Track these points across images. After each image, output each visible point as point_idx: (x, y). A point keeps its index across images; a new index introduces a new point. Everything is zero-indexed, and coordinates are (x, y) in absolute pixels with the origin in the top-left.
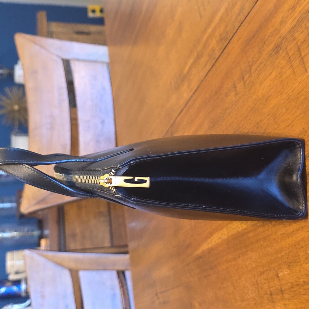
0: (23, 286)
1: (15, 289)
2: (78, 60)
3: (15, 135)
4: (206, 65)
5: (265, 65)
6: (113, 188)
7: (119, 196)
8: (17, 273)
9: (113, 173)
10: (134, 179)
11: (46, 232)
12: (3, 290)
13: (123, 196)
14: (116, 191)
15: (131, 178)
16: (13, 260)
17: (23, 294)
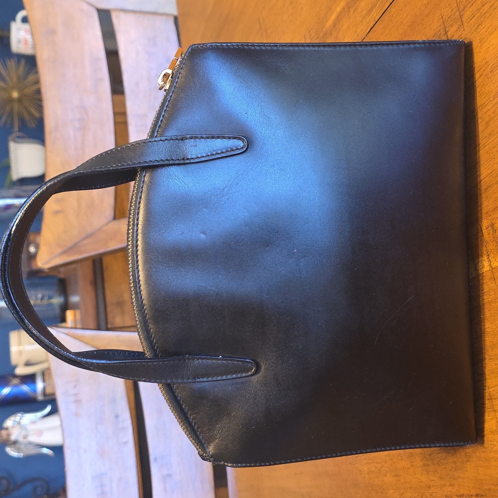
0: (40, 385)
1: (25, 388)
2: (124, 11)
3: (15, 141)
4: (370, 11)
5: (491, 6)
8: (28, 364)
11: (75, 299)
12: (6, 391)
16: (20, 344)
17: (40, 398)
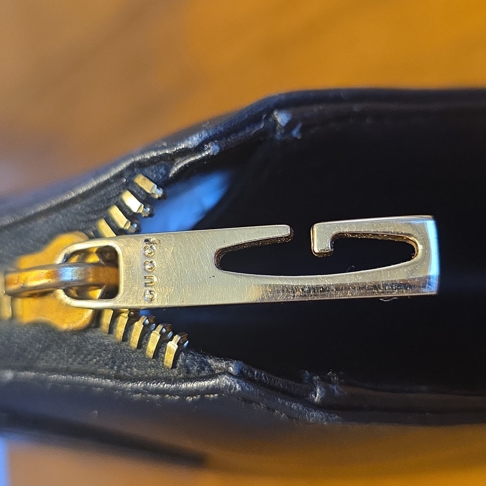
6: (138, 327)
7: (224, 381)
9: (132, 217)
10: (302, 237)
13: (250, 380)
14: (187, 350)
15: (281, 231)
